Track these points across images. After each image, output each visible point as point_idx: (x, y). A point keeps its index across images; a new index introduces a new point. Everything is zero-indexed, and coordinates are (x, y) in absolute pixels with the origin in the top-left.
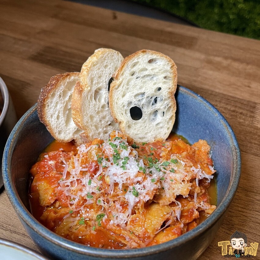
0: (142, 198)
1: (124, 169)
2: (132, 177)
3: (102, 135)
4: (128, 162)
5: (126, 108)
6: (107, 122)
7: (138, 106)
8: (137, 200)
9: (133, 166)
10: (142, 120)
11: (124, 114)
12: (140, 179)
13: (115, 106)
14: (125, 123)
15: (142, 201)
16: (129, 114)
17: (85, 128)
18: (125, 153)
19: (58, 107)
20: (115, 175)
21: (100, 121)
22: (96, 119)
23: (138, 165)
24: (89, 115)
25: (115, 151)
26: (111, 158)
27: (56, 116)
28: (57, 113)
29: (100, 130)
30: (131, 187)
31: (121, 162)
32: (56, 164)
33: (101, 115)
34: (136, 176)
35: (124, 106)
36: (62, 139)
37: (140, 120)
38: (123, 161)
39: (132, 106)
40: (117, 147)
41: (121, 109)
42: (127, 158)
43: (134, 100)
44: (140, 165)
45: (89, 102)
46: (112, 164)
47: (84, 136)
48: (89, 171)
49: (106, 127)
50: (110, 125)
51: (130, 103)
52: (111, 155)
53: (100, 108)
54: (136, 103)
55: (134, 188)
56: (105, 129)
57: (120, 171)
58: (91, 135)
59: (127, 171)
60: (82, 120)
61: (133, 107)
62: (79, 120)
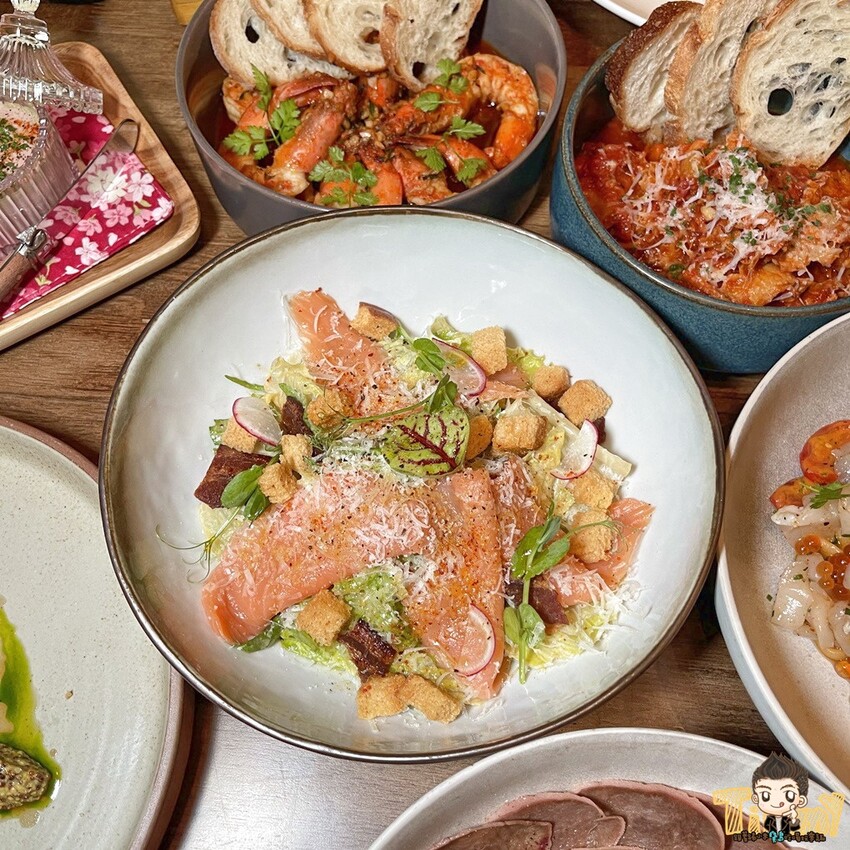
0: (759, 248)
1: (745, 202)
2: (753, 217)
3: (702, 129)
4: (754, 192)
5: (764, 87)
6: (718, 106)
7: (788, 89)
8: (751, 249)
9: (759, 201)
10: (787, 117)
11: (756, 99)
12: (763, 221)
13: (746, 80)
14: (752, 116)
15: (757, 254)
16: (766, 102)
17: (680, 113)
18: (752, 177)
19: (649, 68)
20: (728, 207)
21: (709, 102)
22: (705, 97)
23: (767, 201)
24: (695, 90)
25: (736, 170)
26: (726, 181)
27: (639, 83)
28: (643, 78)
29: (703, 119)
30: (746, 231)
31: (742, 190)
32: (617, 168)
33: (714, 90)
34: (759, 217)
35: (762, 84)
36: (632, 125)
37: (782, 117)
38: (745, 188)
39: (778, 86)
40: (740, 163)
41: (754, 89)
42: (752, 186)
43: (786, 75)
44: (770, 201)
45: (704, 64)
46: (725, 189)
47: (674, 127)
48: (680, 192)
49: (714, 115)
50: (720, 112)
51: (775, 79)
52: (727, 175)
53: (718, 78)
54: (788, 81)
55: (750, 234)
56: (710, 119)
57: (737, 203)
58: (685, 126)
59: (748, 206)
60: (682, 99)
61: (777, 90)
62: (678, 97)
